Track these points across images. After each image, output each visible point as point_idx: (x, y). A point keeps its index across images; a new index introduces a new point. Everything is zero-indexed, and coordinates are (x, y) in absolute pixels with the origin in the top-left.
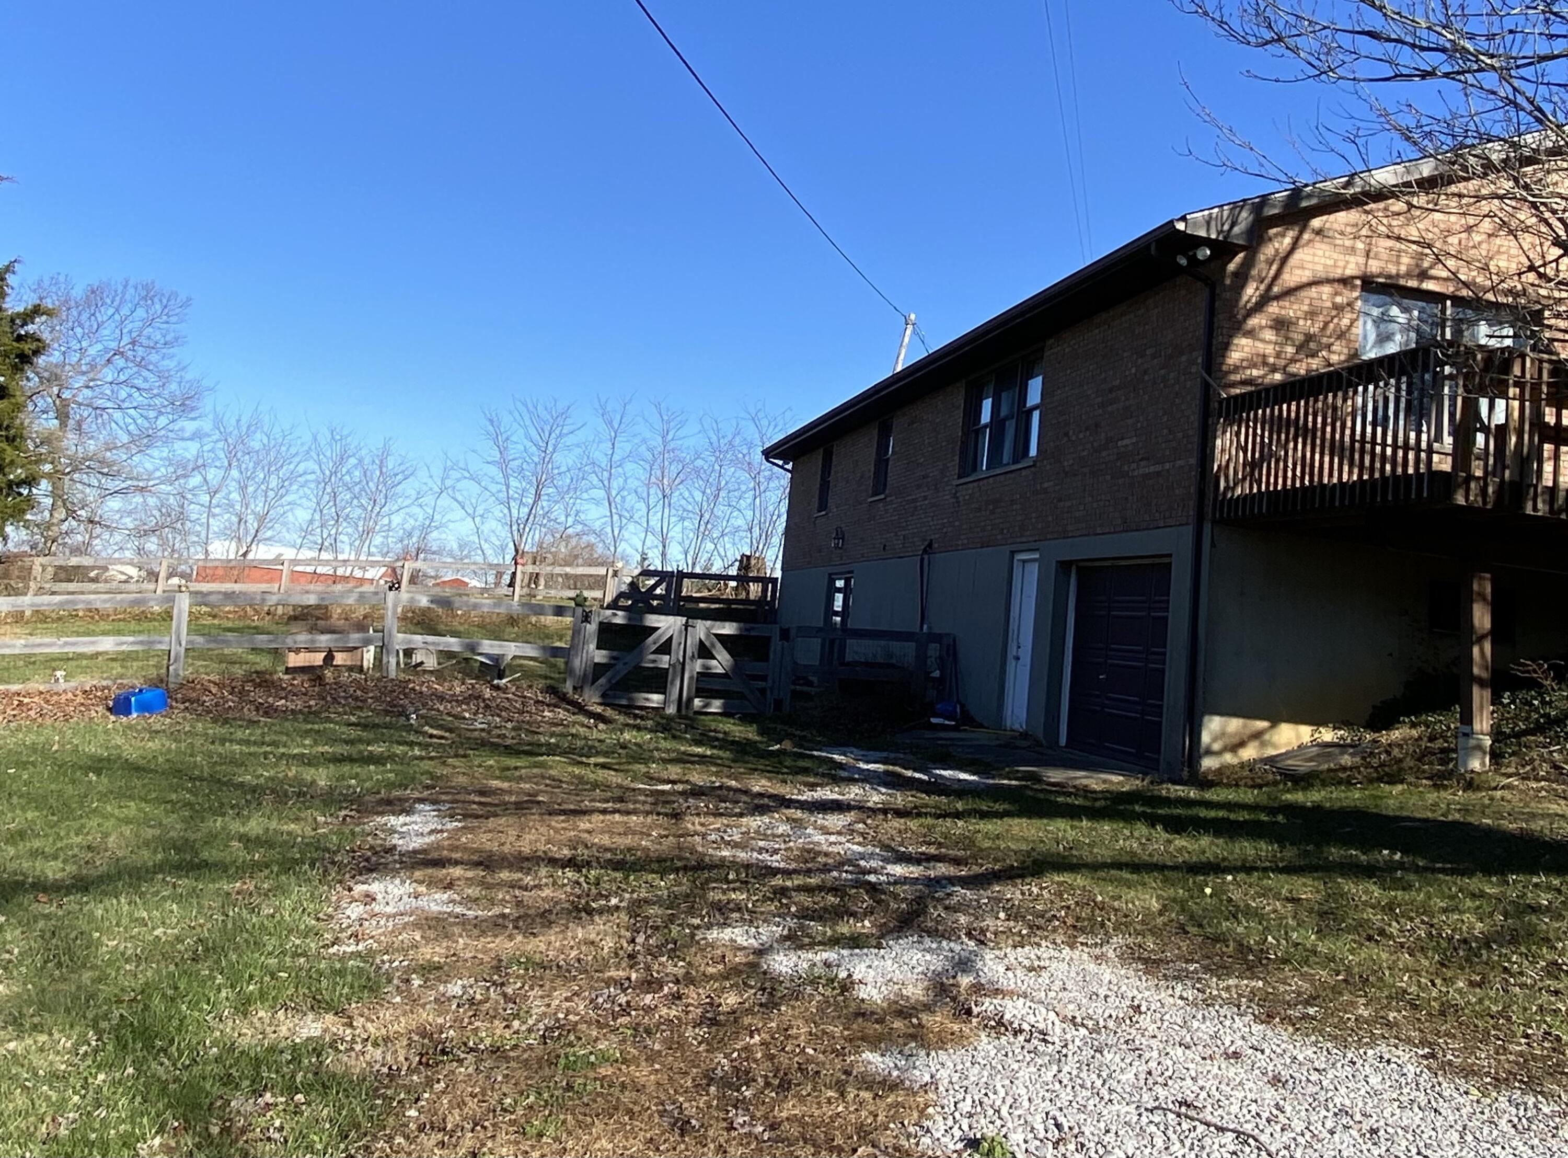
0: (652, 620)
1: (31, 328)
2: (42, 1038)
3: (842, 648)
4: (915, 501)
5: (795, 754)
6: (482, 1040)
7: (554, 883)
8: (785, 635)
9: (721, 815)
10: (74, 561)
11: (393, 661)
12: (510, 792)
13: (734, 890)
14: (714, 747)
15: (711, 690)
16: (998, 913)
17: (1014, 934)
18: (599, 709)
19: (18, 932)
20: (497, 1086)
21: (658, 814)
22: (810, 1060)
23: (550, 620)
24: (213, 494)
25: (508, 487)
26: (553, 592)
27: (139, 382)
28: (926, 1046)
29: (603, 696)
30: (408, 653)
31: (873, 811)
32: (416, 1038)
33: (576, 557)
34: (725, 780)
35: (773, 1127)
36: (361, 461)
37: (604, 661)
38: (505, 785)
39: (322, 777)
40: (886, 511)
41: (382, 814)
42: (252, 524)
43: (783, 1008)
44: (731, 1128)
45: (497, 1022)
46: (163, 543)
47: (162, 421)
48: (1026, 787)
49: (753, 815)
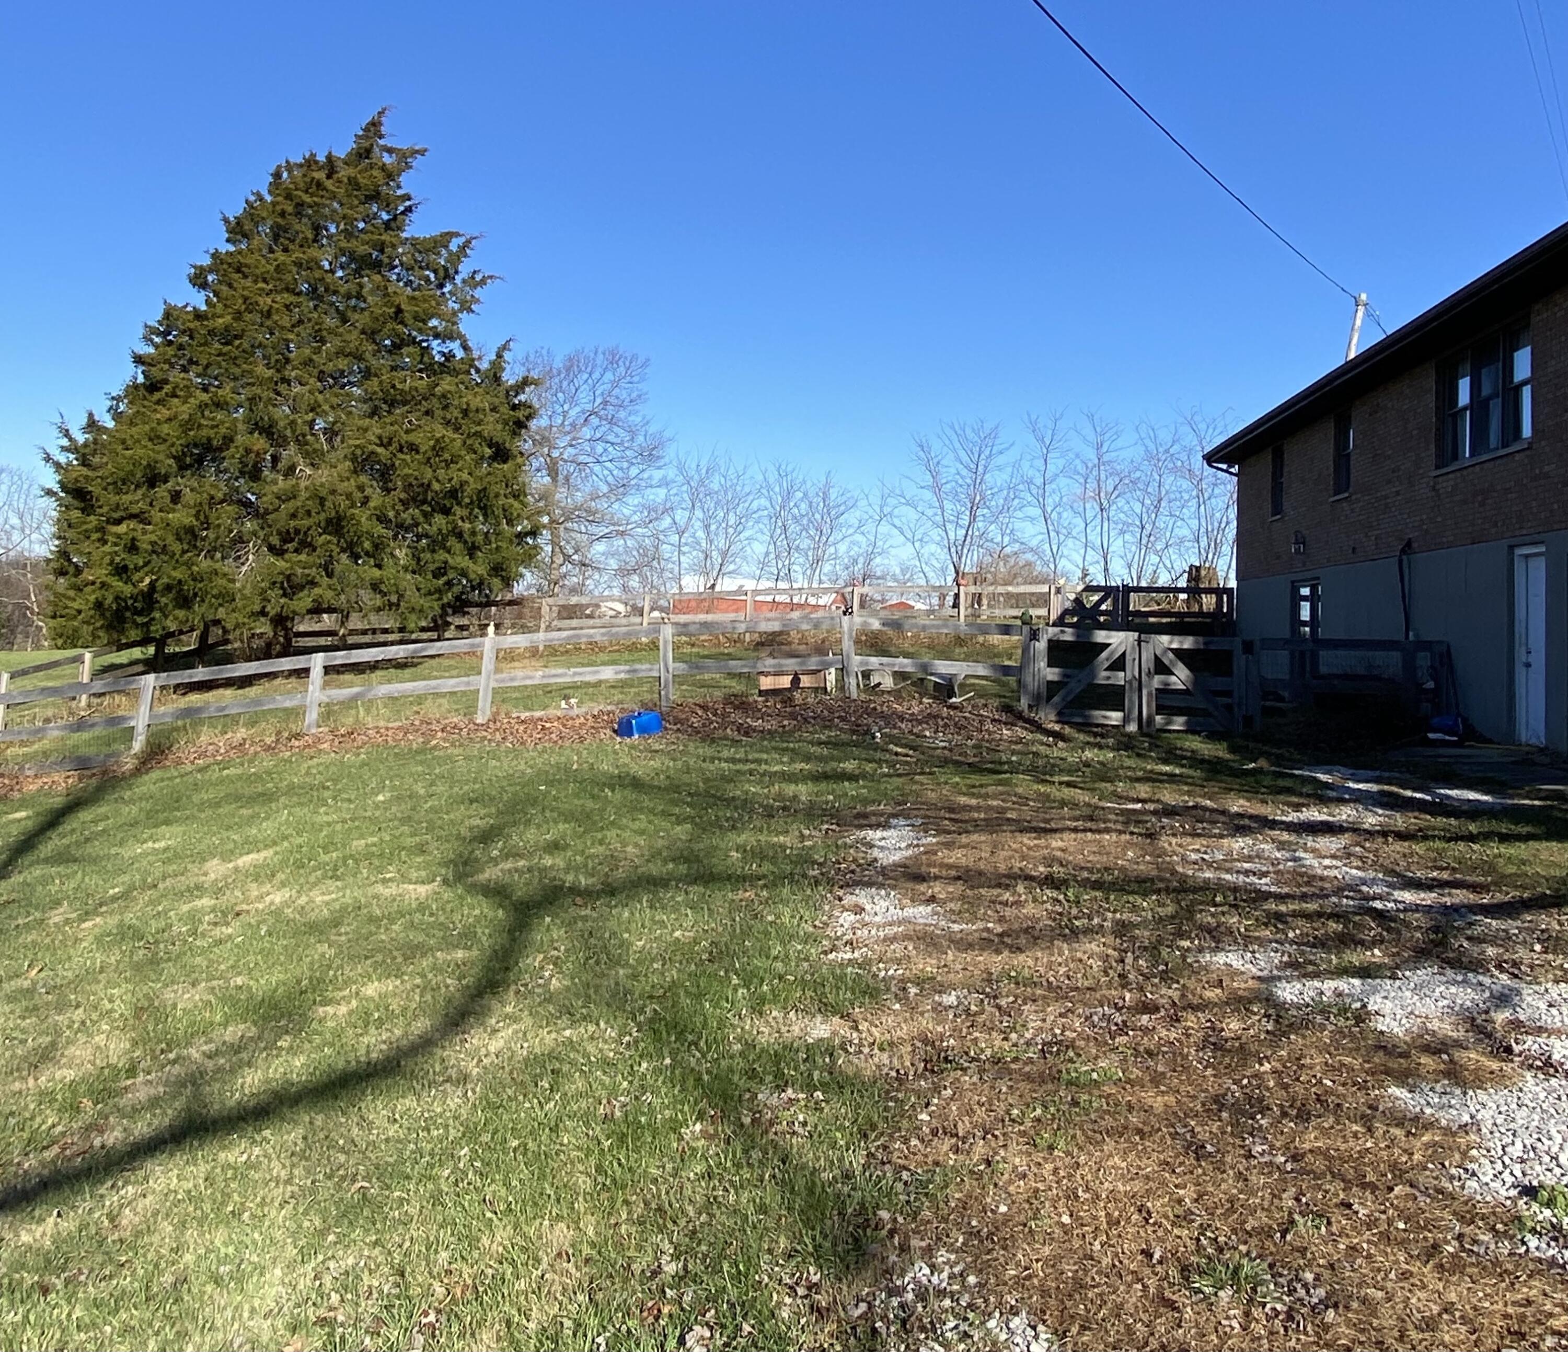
0: (1101, 636)
1: (522, 397)
2: (591, 1028)
3: (1315, 656)
4: (1386, 497)
5: (1274, 772)
6: (982, 1051)
7: (1035, 900)
8: (1248, 647)
9: (1199, 835)
10: (574, 600)
11: (853, 682)
12: (978, 808)
13: (1223, 913)
14: (1183, 766)
15: (1173, 708)
16: (1532, 945)
17: (1554, 968)
18: (1057, 727)
19: (562, 931)
20: (1002, 1097)
21: (1132, 833)
22: (1328, 1092)
23: (996, 639)
24: (681, 533)
25: (942, 509)
26: (997, 612)
27: (611, 438)
28: (1464, 1085)
29: (1059, 714)
30: (866, 675)
31: (1370, 834)
32: (919, 1044)
33: (1015, 576)
34: (1199, 800)
35: (1296, 1157)
36: (805, 495)
37: (1056, 678)
38: (974, 802)
39: (803, 791)
40: (1352, 511)
41: (861, 827)
42: (716, 557)
43: (1292, 1037)
44: (1249, 1156)
45: (994, 1034)
46: (644, 580)
47: (634, 471)
48: (1551, 807)
49: (1234, 836)
